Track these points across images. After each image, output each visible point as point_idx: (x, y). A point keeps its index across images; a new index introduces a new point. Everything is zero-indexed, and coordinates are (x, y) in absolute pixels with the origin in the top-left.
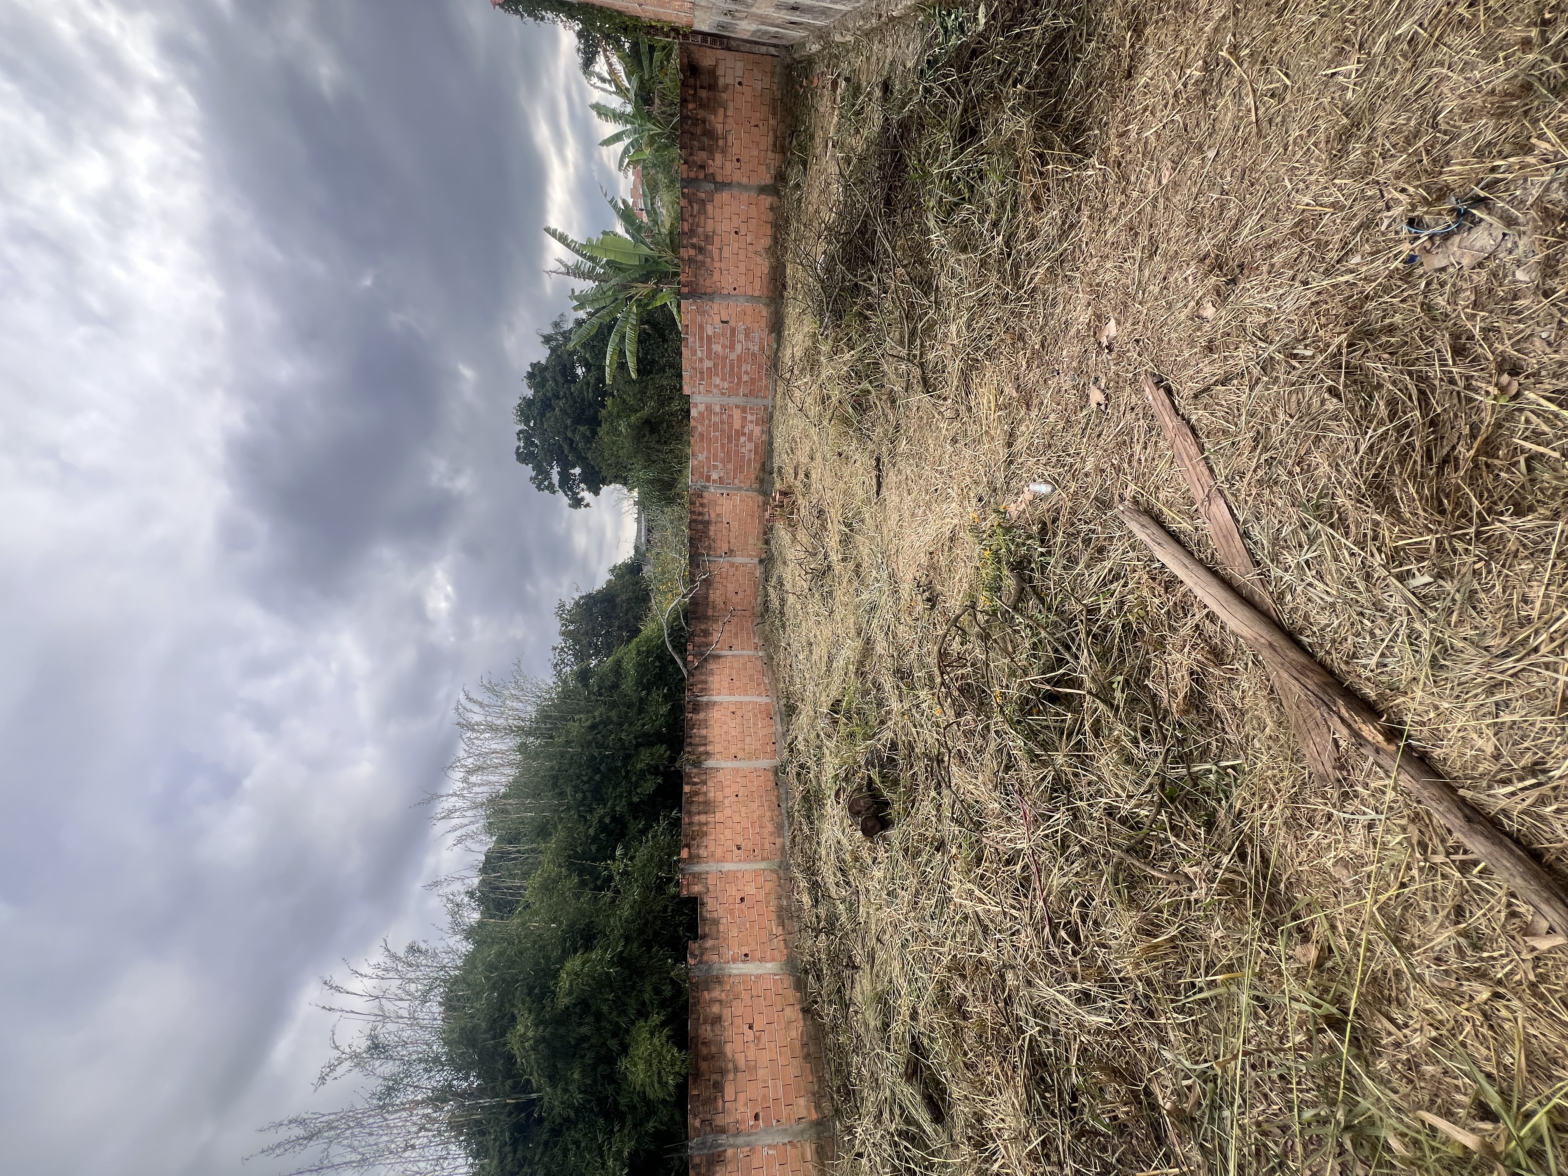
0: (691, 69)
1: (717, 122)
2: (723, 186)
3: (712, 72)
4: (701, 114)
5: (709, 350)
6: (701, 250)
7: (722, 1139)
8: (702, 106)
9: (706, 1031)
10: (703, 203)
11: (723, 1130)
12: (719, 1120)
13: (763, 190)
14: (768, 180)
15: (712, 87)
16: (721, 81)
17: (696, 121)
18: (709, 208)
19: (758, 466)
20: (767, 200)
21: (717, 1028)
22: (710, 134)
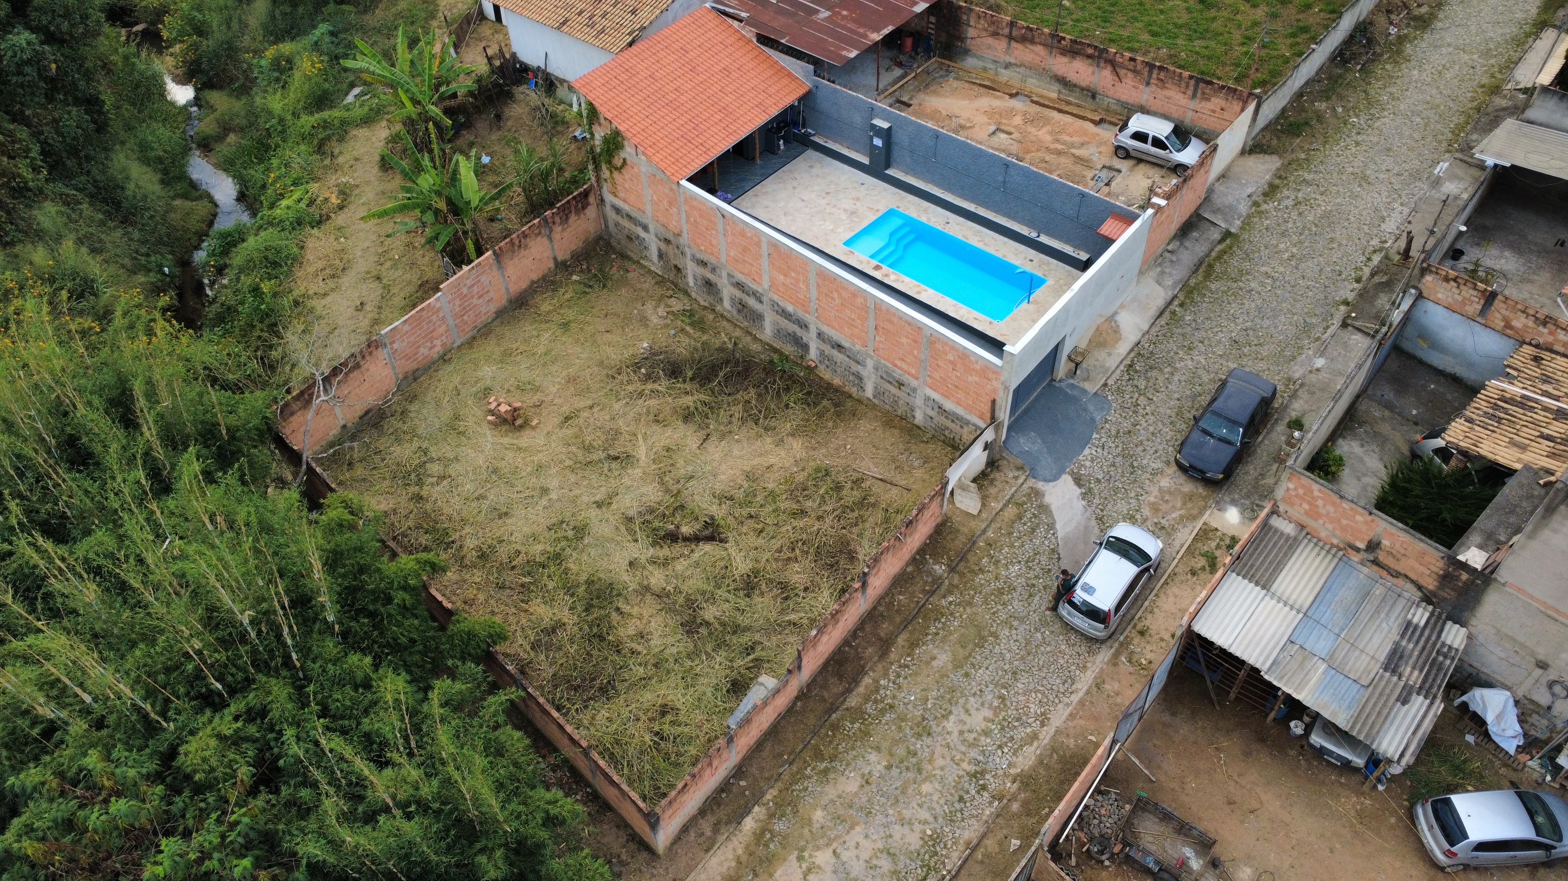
0: (586, 194)
1: (573, 218)
2: (550, 238)
3: (588, 204)
4: (573, 209)
5: (473, 285)
6: (520, 246)
8: (576, 207)
10: (540, 233)
13: (555, 259)
14: (560, 259)
15: (584, 208)
16: (586, 211)
17: (569, 208)
18: (539, 238)
19: (415, 367)
20: (552, 265)
22: (567, 218)
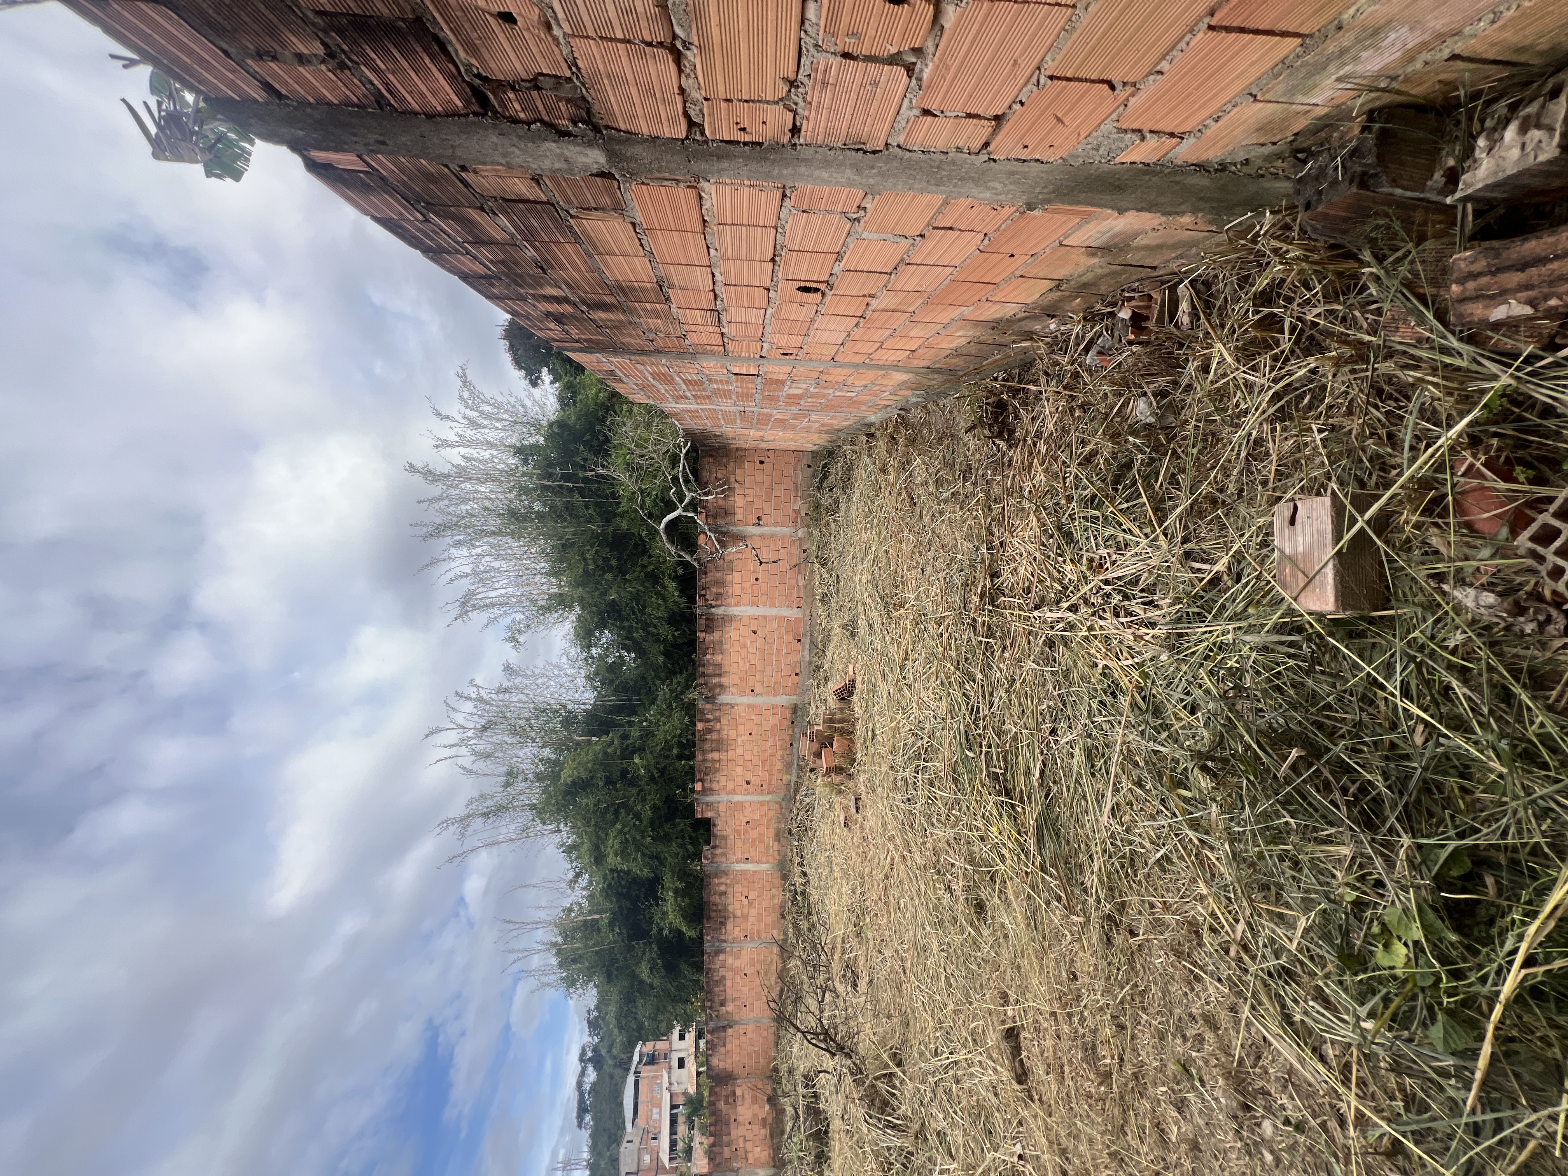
7: (724, 944)
9: (716, 899)
11: (725, 941)
12: (723, 937)
21: (723, 898)
